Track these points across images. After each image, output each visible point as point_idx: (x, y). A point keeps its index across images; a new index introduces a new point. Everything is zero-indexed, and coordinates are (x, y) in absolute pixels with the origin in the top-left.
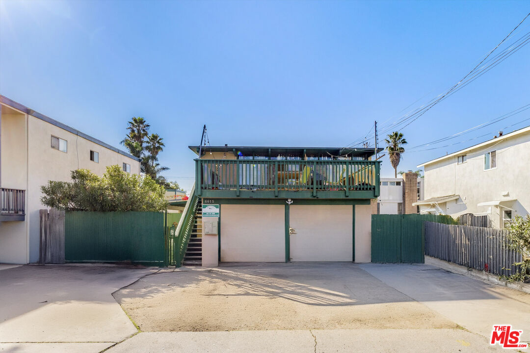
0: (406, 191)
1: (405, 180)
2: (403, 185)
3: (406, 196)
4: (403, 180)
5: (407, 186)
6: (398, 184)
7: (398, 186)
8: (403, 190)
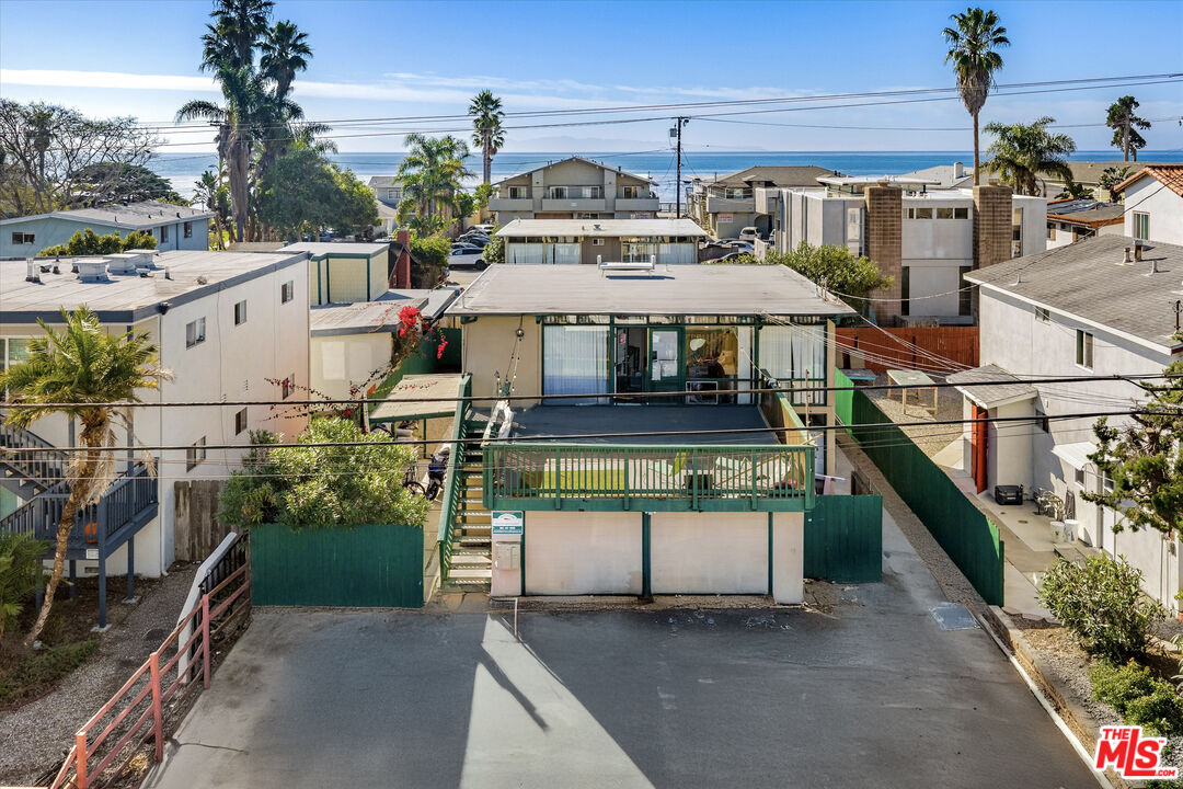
0: (982, 237)
1: (978, 205)
2: (975, 219)
3: (982, 249)
4: (975, 206)
5: (984, 222)
6: (961, 213)
7: (961, 221)
8: (974, 232)
